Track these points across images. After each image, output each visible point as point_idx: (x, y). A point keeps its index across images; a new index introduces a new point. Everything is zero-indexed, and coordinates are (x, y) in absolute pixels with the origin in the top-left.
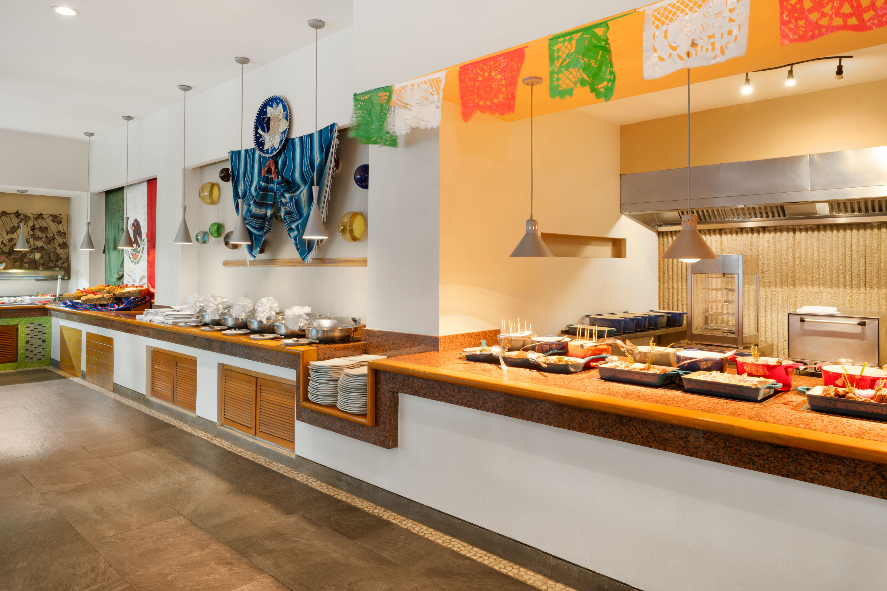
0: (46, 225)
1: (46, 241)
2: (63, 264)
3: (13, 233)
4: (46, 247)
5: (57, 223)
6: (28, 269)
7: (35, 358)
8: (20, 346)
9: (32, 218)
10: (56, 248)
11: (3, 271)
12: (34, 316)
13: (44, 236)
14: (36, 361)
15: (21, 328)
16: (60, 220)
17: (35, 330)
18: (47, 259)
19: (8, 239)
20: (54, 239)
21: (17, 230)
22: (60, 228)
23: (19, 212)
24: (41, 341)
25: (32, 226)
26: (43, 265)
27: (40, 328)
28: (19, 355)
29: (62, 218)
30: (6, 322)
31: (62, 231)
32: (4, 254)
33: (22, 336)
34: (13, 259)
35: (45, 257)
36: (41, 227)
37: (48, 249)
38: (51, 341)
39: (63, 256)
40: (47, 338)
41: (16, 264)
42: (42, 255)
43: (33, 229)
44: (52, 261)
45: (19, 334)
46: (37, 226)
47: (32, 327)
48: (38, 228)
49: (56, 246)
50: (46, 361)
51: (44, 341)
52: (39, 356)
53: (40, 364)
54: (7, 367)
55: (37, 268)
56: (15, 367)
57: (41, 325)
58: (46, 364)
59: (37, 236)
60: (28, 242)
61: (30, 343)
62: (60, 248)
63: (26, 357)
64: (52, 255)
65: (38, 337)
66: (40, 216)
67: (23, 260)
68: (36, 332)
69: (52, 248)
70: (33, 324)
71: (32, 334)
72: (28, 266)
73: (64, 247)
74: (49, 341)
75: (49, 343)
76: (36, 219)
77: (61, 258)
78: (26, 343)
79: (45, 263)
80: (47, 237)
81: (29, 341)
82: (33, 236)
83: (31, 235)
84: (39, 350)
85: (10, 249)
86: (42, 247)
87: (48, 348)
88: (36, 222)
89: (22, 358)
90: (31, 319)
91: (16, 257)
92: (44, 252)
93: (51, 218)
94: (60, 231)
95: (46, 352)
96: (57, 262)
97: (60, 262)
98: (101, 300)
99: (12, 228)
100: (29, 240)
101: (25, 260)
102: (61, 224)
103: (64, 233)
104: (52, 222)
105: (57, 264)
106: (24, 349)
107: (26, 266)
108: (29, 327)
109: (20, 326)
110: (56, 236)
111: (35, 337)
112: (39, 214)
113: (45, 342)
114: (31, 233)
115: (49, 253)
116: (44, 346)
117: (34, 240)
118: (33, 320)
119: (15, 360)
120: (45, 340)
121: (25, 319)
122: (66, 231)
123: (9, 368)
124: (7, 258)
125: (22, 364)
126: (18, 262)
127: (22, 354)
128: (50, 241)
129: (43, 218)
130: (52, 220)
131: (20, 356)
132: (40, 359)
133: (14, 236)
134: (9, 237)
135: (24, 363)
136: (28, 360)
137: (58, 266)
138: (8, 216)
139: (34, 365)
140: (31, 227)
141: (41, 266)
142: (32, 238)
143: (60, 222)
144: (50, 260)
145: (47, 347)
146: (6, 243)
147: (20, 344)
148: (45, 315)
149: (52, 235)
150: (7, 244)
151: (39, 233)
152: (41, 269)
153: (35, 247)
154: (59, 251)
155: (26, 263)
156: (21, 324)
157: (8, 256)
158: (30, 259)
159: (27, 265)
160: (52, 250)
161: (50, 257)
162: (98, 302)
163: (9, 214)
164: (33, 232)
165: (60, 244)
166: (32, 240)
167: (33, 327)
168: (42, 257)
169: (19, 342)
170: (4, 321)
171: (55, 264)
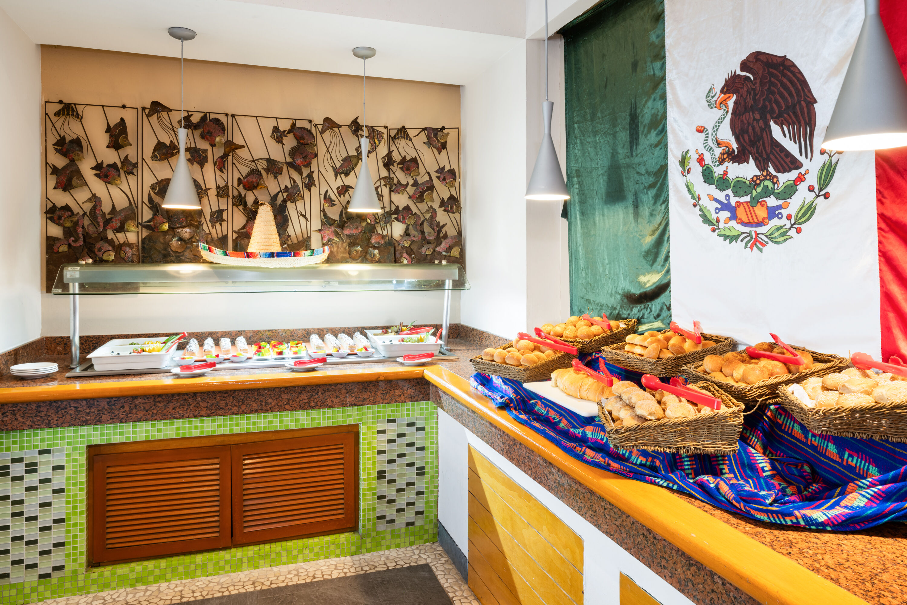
0: (414, 154)
1: (414, 193)
2: (450, 249)
3: (347, 174)
4: (414, 209)
5: (437, 148)
6: (379, 262)
7: (401, 520)
8: (363, 486)
9: (385, 136)
10: (435, 211)
11: (326, 267)
12: (396, 402)
13: (411, 182)
14: (403, 531)
15: (365, 434)
16: (442, 141)
17: (400, 440)
18: (415, 239)
19: (338, 188)
20: (431, 188)
21: (356, 165)
22: (443, 160)
23: (359, 121)
24: (413, 470)
25: (387, 155)
26: (409, 251)
27: (412, 435)
28: (361, 513)
29: (448, 134)
30: (329, 418)
31: (447, 168)
32: (331, 225)
33: (369, 459)
34: (348, 236)
35: (412, 232)
36: (404, 160)
37: (418, 213)
38: (437, 472)
39: (451, 231)
40: (427, 463)
41: (355, 248)
42: (407, 229)
43: (388, 163)
44: (429, 242)
45: (361, 451)
46: (396, 157)
47: (392, 430)
48: (398, 161)
49: (436, 205)
50: (426, 527)
51: (420, 471)
52: (409, 515)
53: (412, 539)
54: (332, 547)
55: (396, 261)
56: (353, 549)
57: (412, 424)
58: (426, 536)
59: (395, 181)
60: (380, 197)
61: (389, 477)
62: (445, 210)
63: (379, 518)
64: (427, 228)
65: (406, 460)
66: (402, 132)
67: (369, 239)
68: (400, 446)
69: (427, 211)
70: (394, 421)
71: (393, 451)
72: (380, 254)
73: (452, 208)
74: (432, 472)
75: (432, 477)
76: (394, 139)
77: (446, 236)
78: (379, 478)
79: (414, 247)
80: (415, 184)
81: (384, 472)
82: (388, 181)
83: (384, 178)
84: (410, 495)
85: (342, 212)
86: (407, 208)
87: (432, 492)
88: (393, 148)
89: (369, 520)
90: (389, 410)
91: (354, 232)
92: (411, 222)
93: (423, 137)
94: (444, 167)
95: (426, 503)
96: (439, 244)
97: (445, 245)
98: (703, 432)
99: (344, 160)
100: (379, 190)
101: (373, 241)
102: (444, 152)
103: (452, 173)
104: (426, 147)
105: (437, 249)
106: (374, 494)
107: (374, 255)
108: (384, 432)
109: (363, 430)
110: (436, 182)
111: (399, 461)
112: (400, 126)
113: (423, 474)
114: (384, 173)
115: (422, 224)
116: (420, 485)
117: (391, 191)
118: (393, 411)
119: (354, 529)
120: (423, 468)
121: (375, 408)
122: (455, 167)
123: (338, 551)
124: (337, 235)
125: (369, 540)
126: (358, 245)
127: (369, 510)
128: (422, 193)
129: (408, 137)
130: (426, 140)
131: (364, 515)
132: (412, 524)
133: (349, 180)
134: (339, 183)
135: (374, 534)
136: (382, 526)
137: (442, 257)
138: (336, 130)
139: (398, 541)
140: (384, 158)
141: (405, 255)
142: (385, 185)
143: (444, 146)
144: (425, 241)
145: (427, 488)
146: (333, 197)
147: (365, 480)
148: (423, 399)
149: (427, 178)
150: (337, 202)
151: (400, 176)
152: (405, 262)
153: (393, 208)
154: (442, 217)
155: (375, 248)
156: (365, 424)
157: (339, 230)
158: (383, 236)
159: (376, 252)
160: (428, 216)
161: (423, 232)
162: (692, 445)
163: (339, 126)
164: (389, 170)
165: (443, 200)
166: (385, 191)
167: (394, 430)
168: (407, 233)
169: (363, 475)
170: (324, 413)
171: (434, 251)
